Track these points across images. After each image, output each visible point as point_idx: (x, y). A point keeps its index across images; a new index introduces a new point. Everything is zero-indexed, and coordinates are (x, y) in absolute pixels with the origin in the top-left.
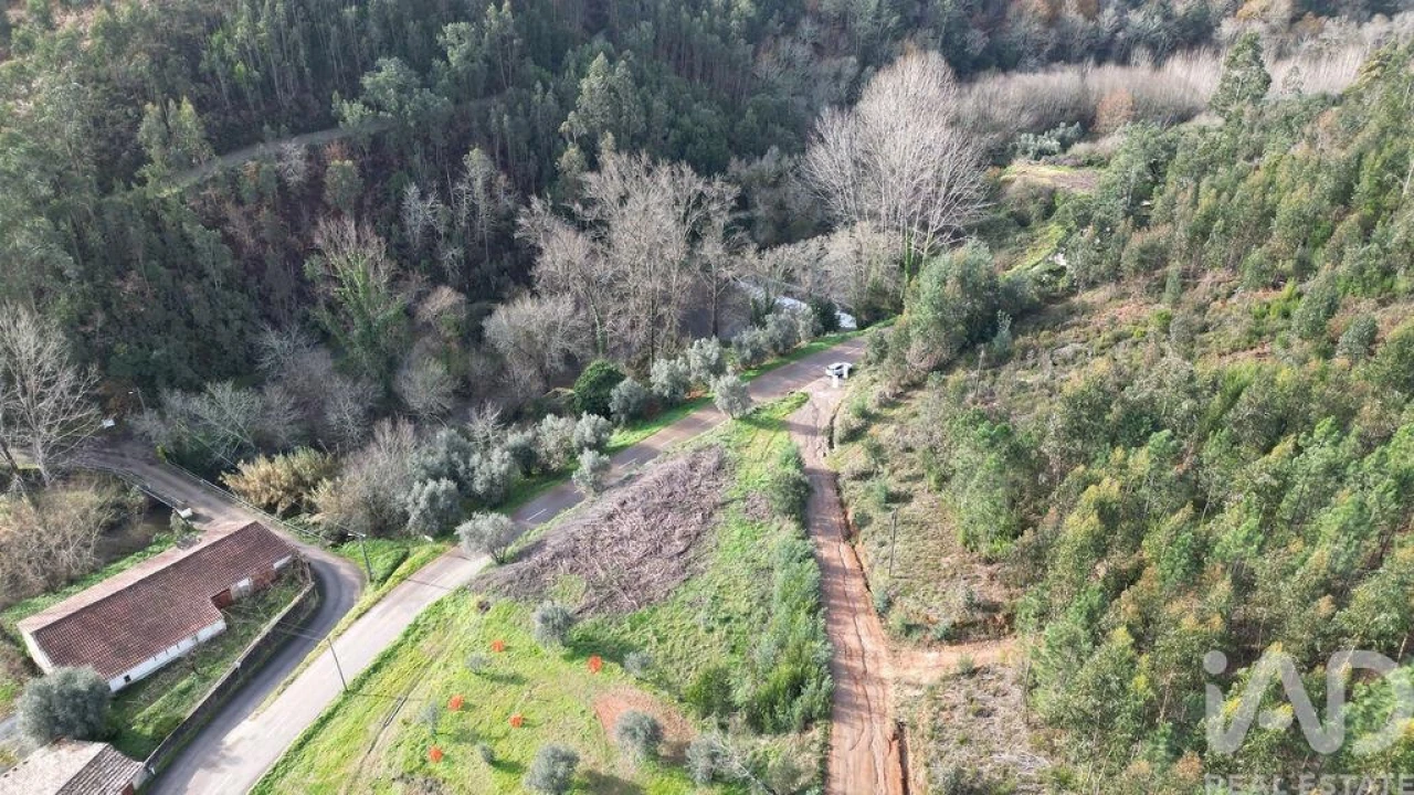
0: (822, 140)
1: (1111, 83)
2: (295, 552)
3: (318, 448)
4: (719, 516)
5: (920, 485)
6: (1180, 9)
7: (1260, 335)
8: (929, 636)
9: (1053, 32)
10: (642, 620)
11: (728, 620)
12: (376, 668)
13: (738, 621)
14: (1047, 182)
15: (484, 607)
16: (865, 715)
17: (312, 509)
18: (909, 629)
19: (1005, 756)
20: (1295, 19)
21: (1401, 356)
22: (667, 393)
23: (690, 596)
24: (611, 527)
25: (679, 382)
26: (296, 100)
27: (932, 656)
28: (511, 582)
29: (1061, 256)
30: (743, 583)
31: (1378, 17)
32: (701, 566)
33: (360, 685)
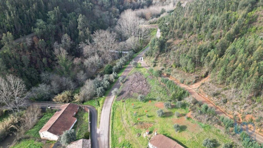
2: (80, 106)
4: (147, 80)
8: (192, 83)
10: (150, 95)
11: (161, 91)
12: (113, 115)
14: (146, 27)
15: (123, 102)
16: (193, 93)
17: (74, 100)
18: (189, 83)
19: (216, 90)
22: (120, 67)
23: (153, 90)
24: (133, 86)
25: (121, 65)
27: (194, 85)
28: (126, 96)
30: (159, 87)
32: (151, 86)
33: (113, 118)
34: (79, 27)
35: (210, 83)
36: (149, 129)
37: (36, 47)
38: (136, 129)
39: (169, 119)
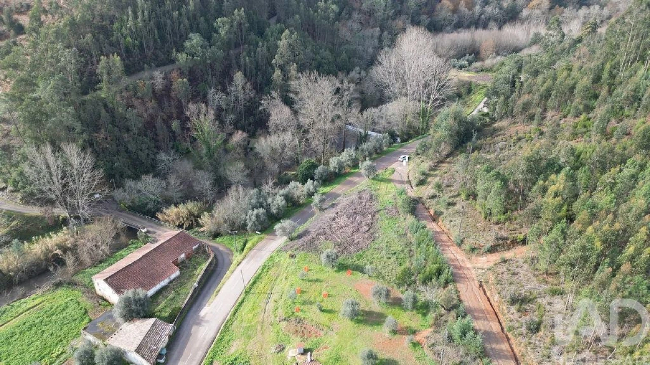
0: (381, 64)
1: (485, 37)
2: (200, 243)
3: (196, 200)
4: (377, 216)
5: (458, 199)
6: (505, 5)
7: (576, 134)
8: (482, 251)
9: (456, 16)
10: (361, 256)
11: (395, 254)
12: (255, 283)
13: (399, 254)
14: (467, 79)
15: (292, 256)
16: (467, 280)
17: (199, 225)
18: (473, 250)
19: (529, 286)
20: (551, 8)
21: (644, 136)
22: (337, 170)
23: (377, 246)
24: (336, 223)
25: (341, 166)
26: (153, 53)
27: (485, 258)
28: (303, 245)
29: (486, 108)
30: (396, 240)
31: (584, 7)
32: (377, 235)
33: (250, 289)
34: (277, 60)
35: (525, 262)
36: (309, 341)
37: (173, 94)
38: (281, 333)
39: (367, 331)
